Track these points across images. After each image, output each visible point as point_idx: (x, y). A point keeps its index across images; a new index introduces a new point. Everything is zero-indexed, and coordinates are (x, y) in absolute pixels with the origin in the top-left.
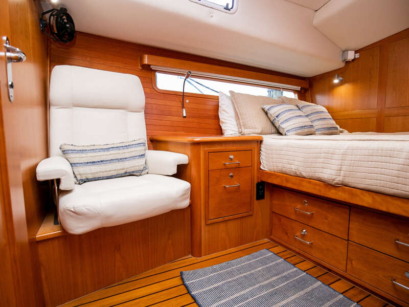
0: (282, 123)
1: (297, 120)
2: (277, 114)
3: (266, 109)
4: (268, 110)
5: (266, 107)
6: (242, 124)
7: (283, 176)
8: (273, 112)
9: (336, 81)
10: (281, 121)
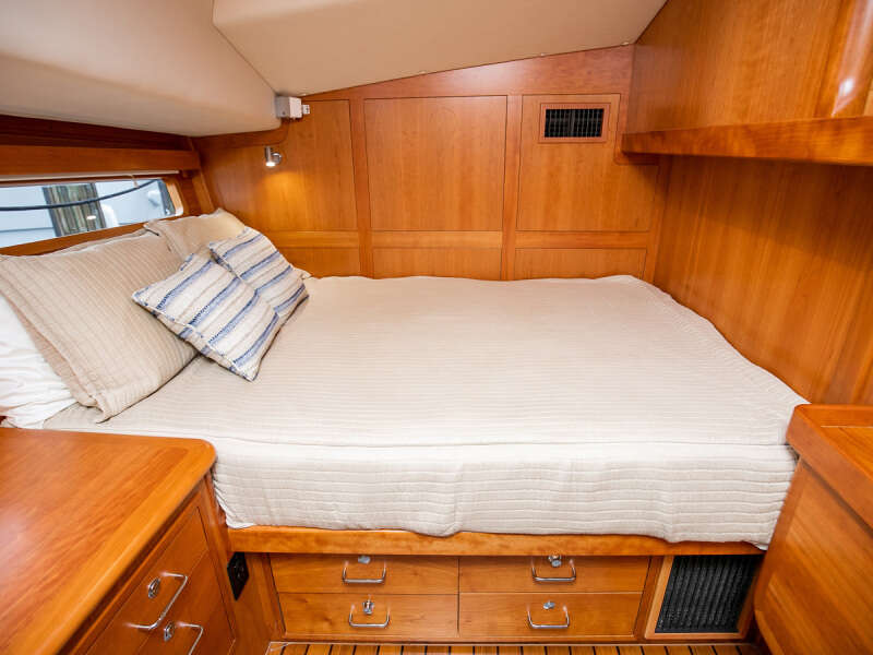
0: (214, 339)
1: (249, 321)
2: (190, 315)
3: (152, 307)
4: (159, 307)
5: (151, 298)
6: (83, 380)
7: (307, 535)
8: (178, 311)
9: (271, 164)
10: (208, 336)
